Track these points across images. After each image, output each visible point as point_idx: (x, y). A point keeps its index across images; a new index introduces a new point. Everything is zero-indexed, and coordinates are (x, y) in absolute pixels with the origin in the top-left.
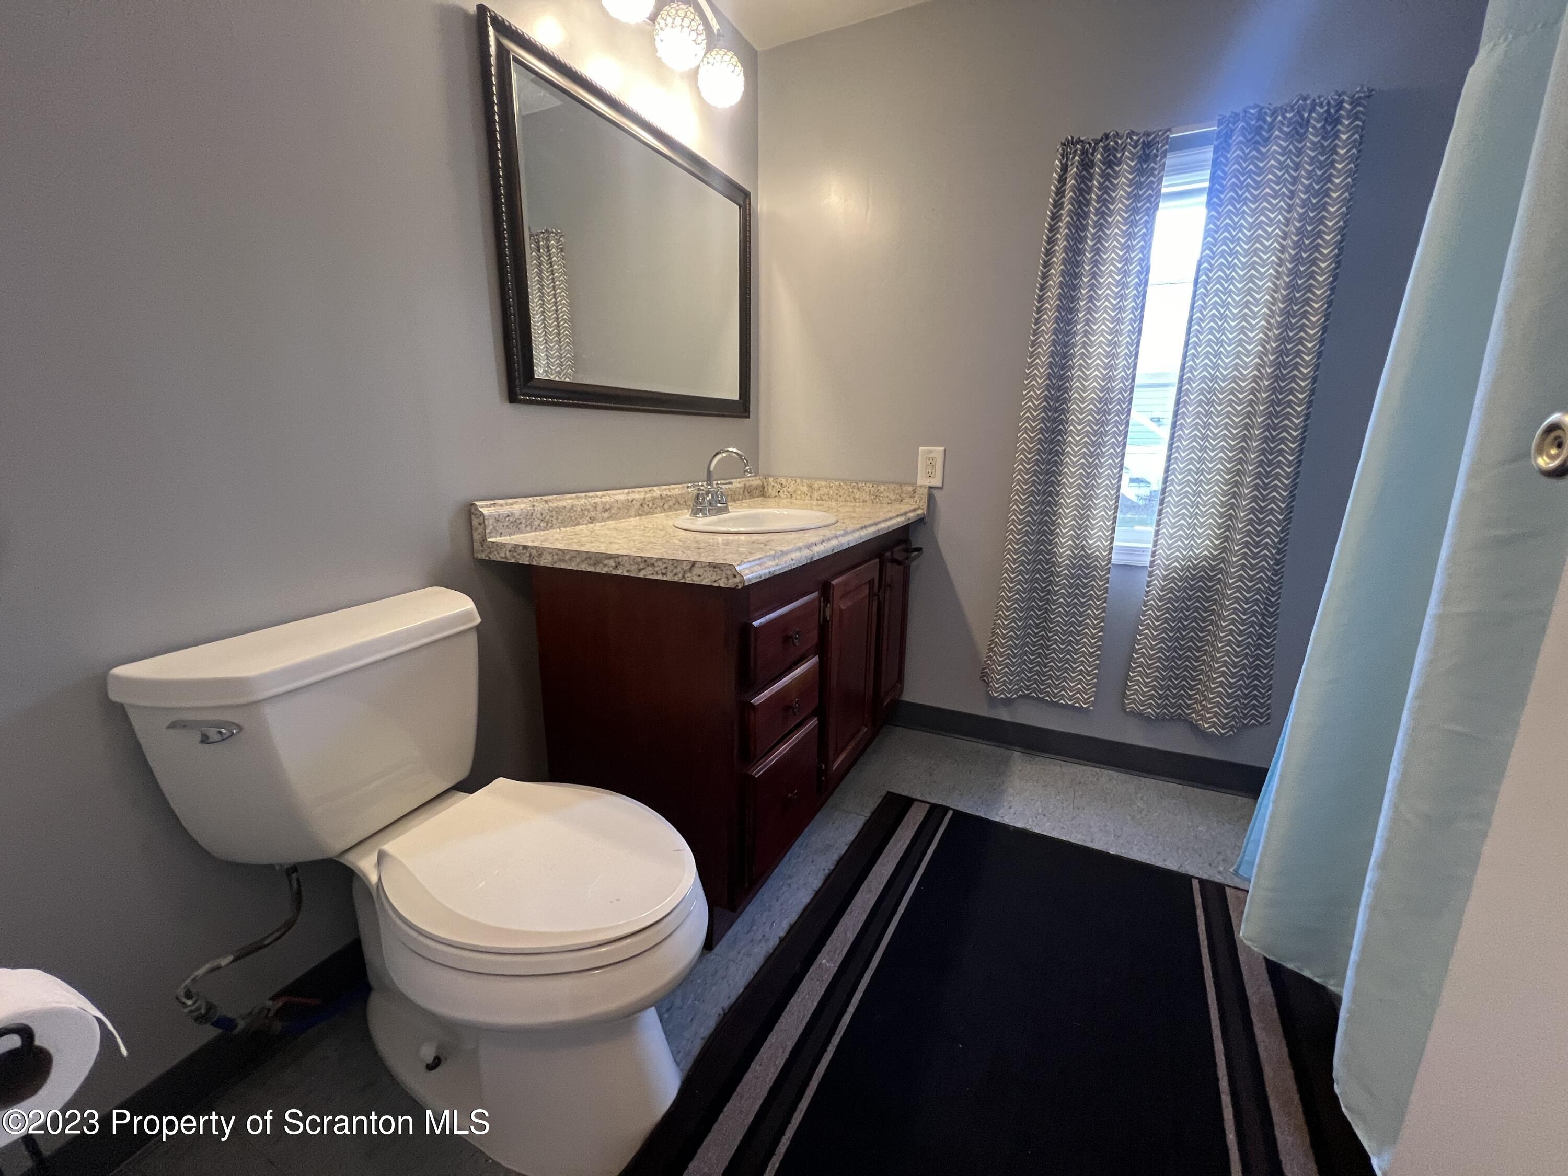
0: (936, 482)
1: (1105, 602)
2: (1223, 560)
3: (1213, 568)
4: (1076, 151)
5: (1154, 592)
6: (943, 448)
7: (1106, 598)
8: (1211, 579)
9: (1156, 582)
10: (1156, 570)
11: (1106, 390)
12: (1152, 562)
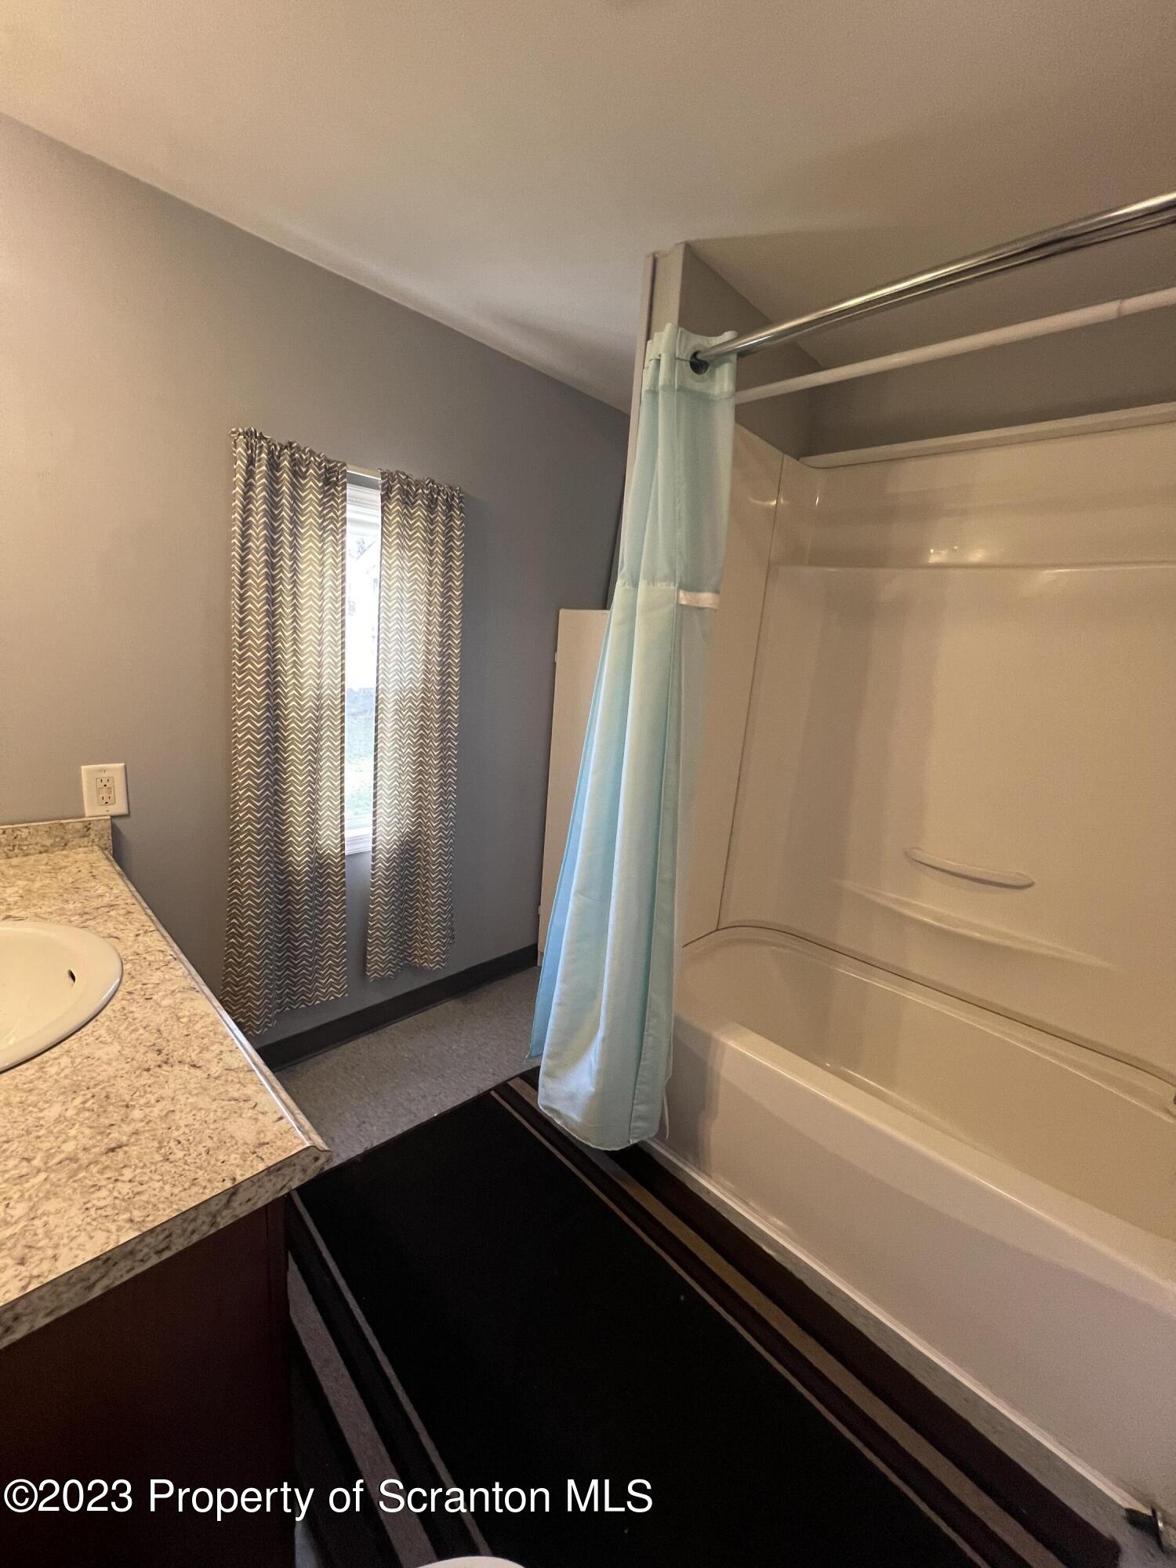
0: (120, 807)
1: (344, 895)
2: (420, 833)
3: (413, 841)
4: (261, 447)
5: (380, 873)
6: (123, 764)
7: (344, 891)
8: (413, 849)
9: (380, 864)
10: (378, 854)
11: (319, 697)
12: (374, 848)
